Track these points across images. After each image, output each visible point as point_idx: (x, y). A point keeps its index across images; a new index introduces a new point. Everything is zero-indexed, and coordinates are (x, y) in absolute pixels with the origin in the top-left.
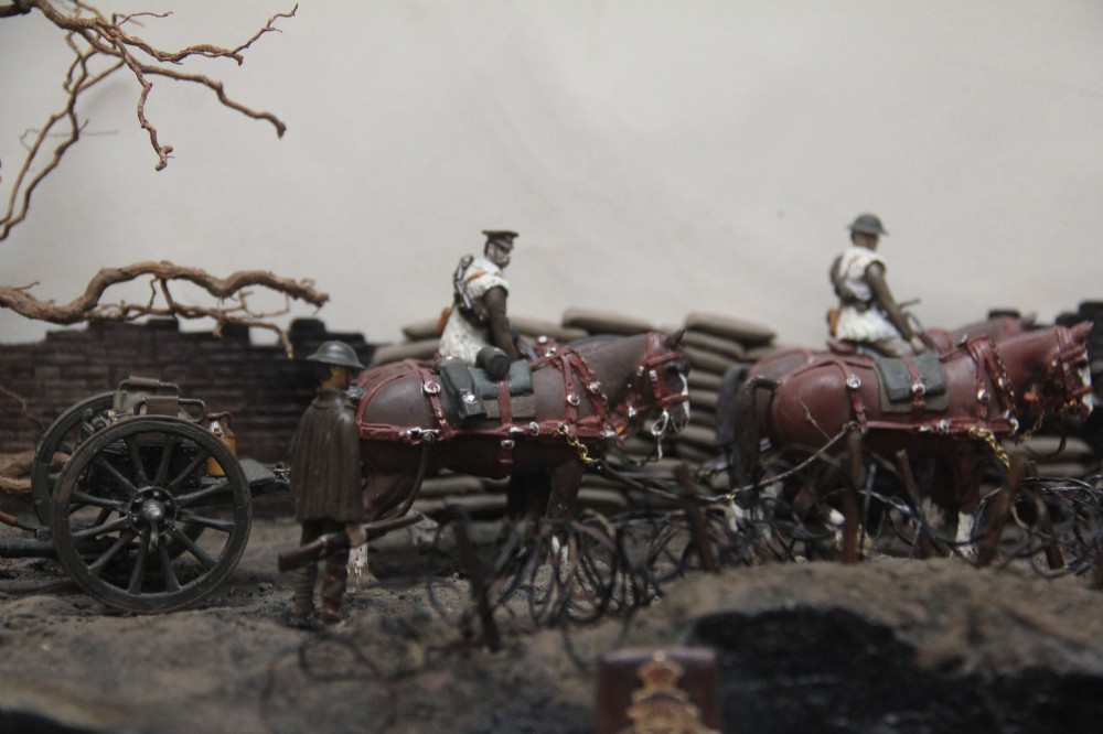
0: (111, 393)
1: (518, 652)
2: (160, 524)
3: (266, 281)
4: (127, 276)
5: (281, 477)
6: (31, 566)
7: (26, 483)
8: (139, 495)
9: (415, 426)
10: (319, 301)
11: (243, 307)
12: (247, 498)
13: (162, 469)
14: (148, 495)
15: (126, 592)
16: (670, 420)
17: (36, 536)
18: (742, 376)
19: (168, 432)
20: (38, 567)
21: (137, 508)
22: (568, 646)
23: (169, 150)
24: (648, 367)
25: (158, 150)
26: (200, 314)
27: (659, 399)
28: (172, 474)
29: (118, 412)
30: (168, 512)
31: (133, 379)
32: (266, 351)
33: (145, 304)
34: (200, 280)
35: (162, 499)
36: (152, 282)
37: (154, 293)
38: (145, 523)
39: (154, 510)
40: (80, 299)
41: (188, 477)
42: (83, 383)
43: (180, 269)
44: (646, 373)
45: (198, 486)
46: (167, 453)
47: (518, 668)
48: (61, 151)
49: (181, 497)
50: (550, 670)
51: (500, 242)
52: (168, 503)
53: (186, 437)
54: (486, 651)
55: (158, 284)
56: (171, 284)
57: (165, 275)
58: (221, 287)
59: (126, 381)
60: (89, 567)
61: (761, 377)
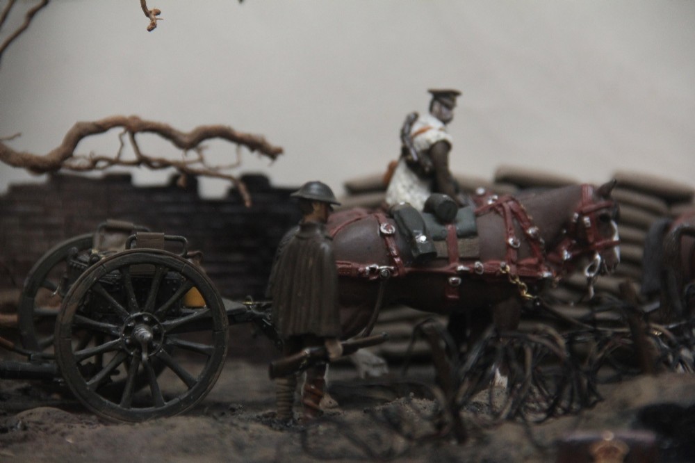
0: (89, 235)
1: (483, 441)
2: (149, 346)
3: (225, 134)
4: (100, 128)
5: (249, 309)
6: (19, 390)
7: (12, 318)
8: (131, 320)
9: (373, 263)
10: (273, 154)
11: (201, 160)
12: (225, 324)
13: (152, 296)
14: (139, 320)
15: (119, 406)
16: (602, 263)
17: (29, 360)
18: (666, 228)
19: (157, 264)
20: (25, 391)
21: (129, 331)
22: (528, 434)
23: (158, 13)
24: (582, 214)
25: (148, 14)
26: (164, 164)
27: (593, 243)
28: (159, 303)
29: (101, 250)
30: (156, 335)
31: (112, 222)
32: (214, 204)
33: (113, 155)
34: (166, 133)
35: (150, 324)
36: (121, 136)
37: (123, 145)
38: (137, 344)
39: (145, 333)
40: (58, 150)
41: (173, 306)
42: (41, 233)
43: (148, 123)
44: (580, 219)
45: (179, 315)
46: (156, 282)
47: (485, 452)
48: (32, 15)
49: (167, 323)
50: (514, 453)
51: (444, 100)
52: (156, 327)
53: (172, 269)
54: (454, 443)
55: (127, 138)
56: (140, 137)
57: (134, 127)
58: (186, 140)
59: (104, 223)
60: (88, 383)
61: (686, 225)
